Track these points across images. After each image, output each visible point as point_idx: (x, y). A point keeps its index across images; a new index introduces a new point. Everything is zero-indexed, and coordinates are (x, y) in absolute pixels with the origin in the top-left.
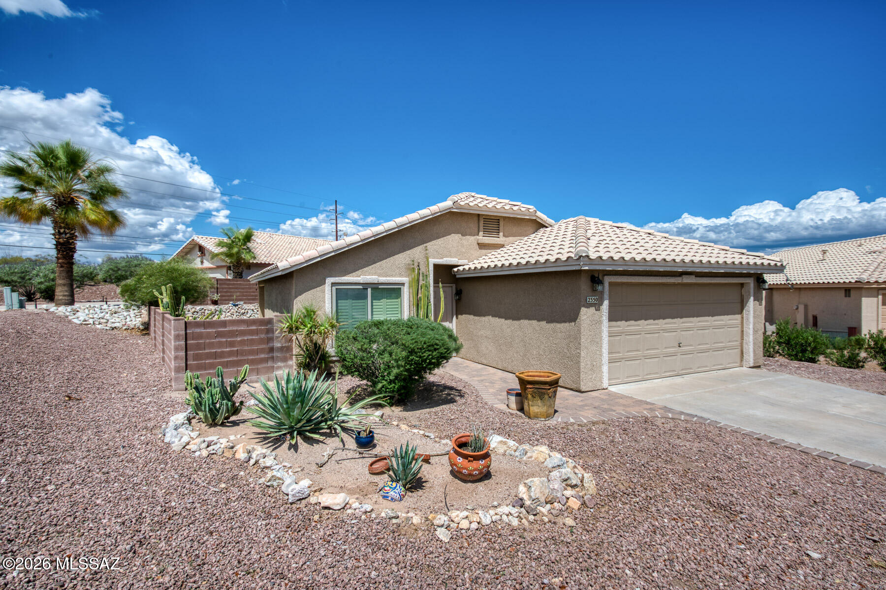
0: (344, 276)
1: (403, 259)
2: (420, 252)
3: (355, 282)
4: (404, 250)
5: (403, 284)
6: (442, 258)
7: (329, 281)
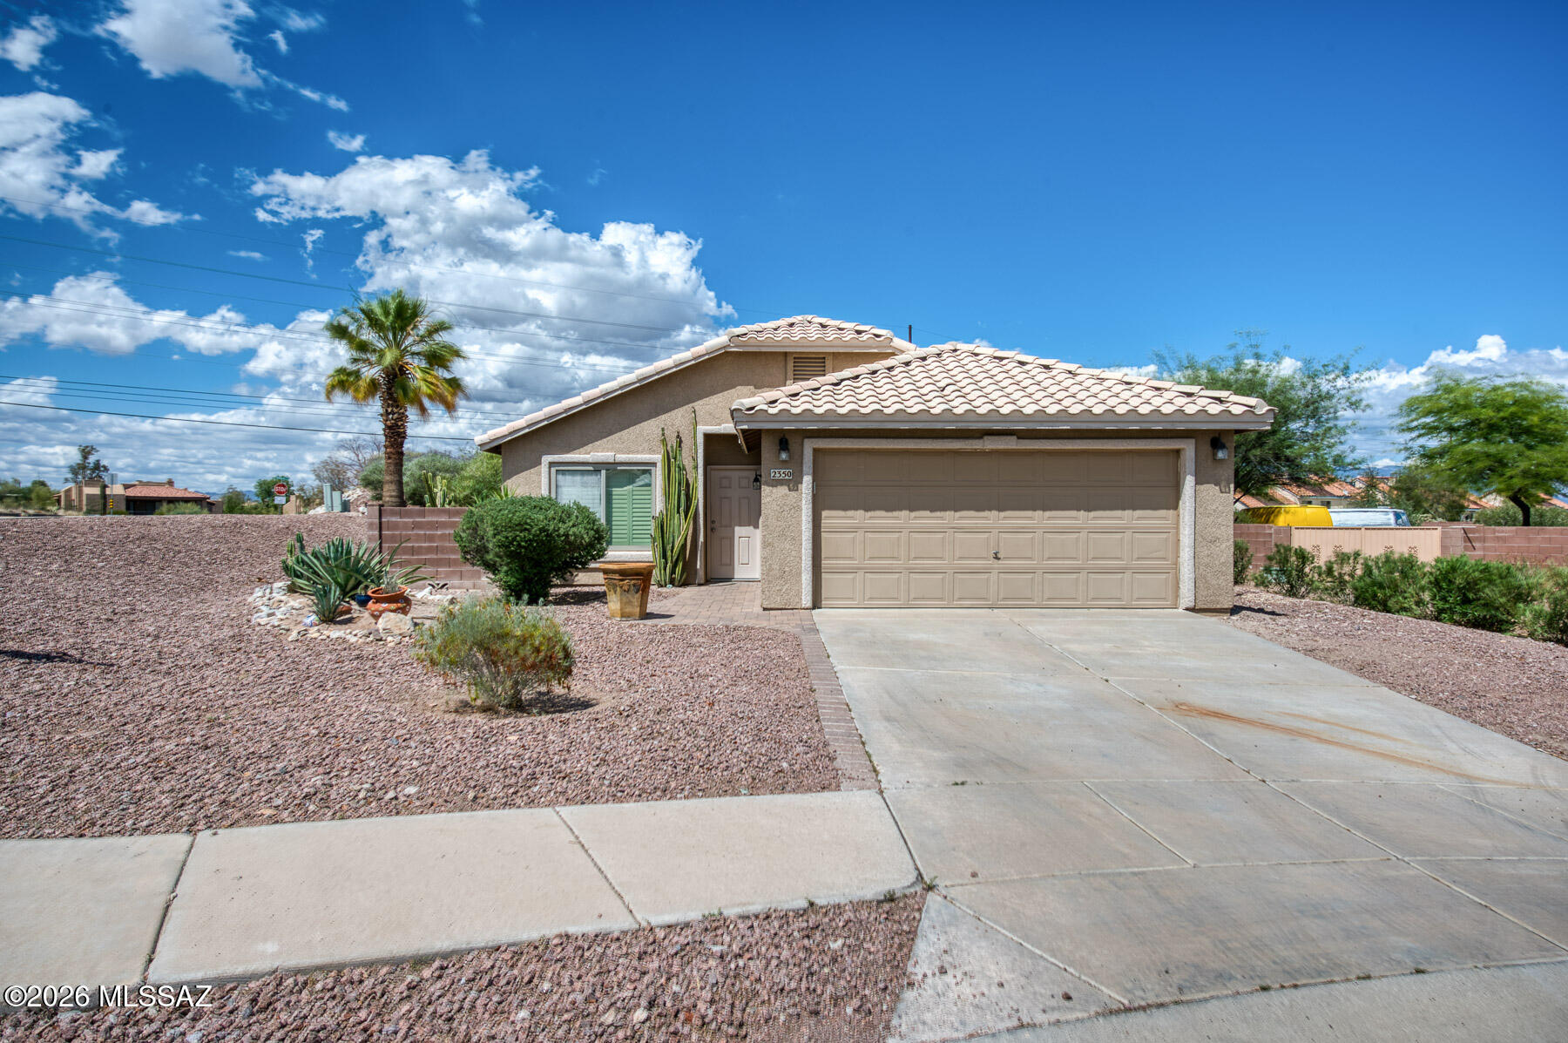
0: (568, 452)
1: (651, 427)
2: (682, 416)
3: (581, 460)
4: (657, 414)
5: (654, 464)
6: (720, 424)
7: (546, 459)
